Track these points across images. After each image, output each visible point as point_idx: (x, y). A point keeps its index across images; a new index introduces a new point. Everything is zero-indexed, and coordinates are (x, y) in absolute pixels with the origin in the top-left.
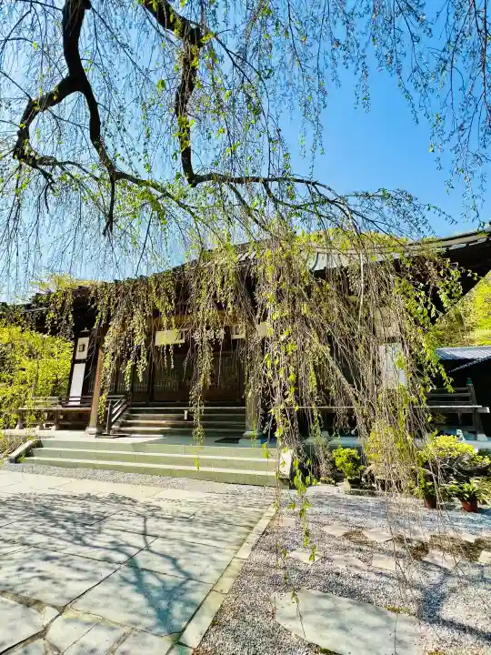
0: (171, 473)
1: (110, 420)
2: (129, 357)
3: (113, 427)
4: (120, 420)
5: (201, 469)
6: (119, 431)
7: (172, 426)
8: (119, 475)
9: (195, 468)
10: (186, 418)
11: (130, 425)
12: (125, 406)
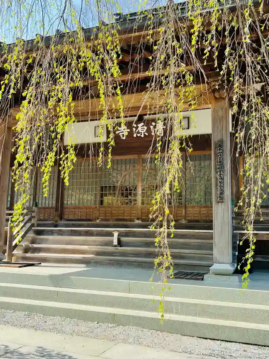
0: (114, 319)
1: (11, 242)
2: (50, 148)
3: (15, 252)
4: (24, 244)
5: (167, 316)
6: (24, 258)
7: (98, 253)
8: (38, 318)
9: (156, 315)
10: (115, 242)
11: (39, 250)
12: (29, 225)
